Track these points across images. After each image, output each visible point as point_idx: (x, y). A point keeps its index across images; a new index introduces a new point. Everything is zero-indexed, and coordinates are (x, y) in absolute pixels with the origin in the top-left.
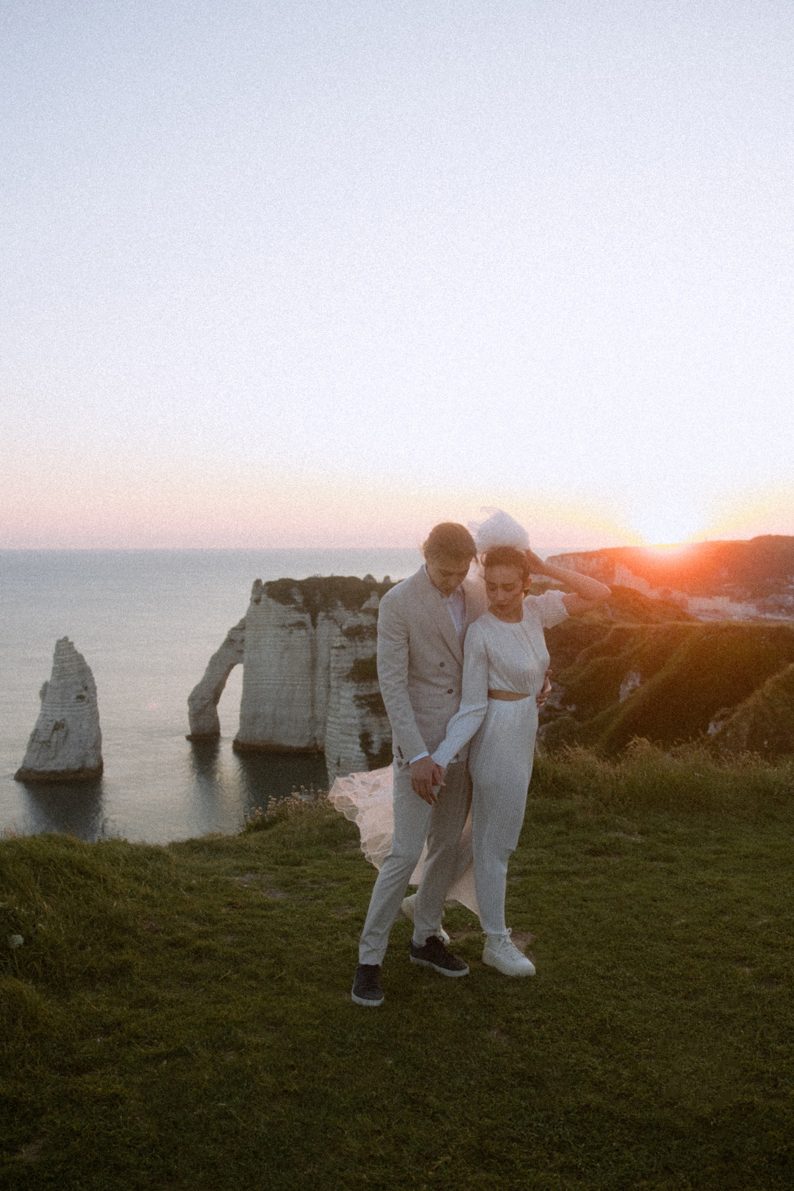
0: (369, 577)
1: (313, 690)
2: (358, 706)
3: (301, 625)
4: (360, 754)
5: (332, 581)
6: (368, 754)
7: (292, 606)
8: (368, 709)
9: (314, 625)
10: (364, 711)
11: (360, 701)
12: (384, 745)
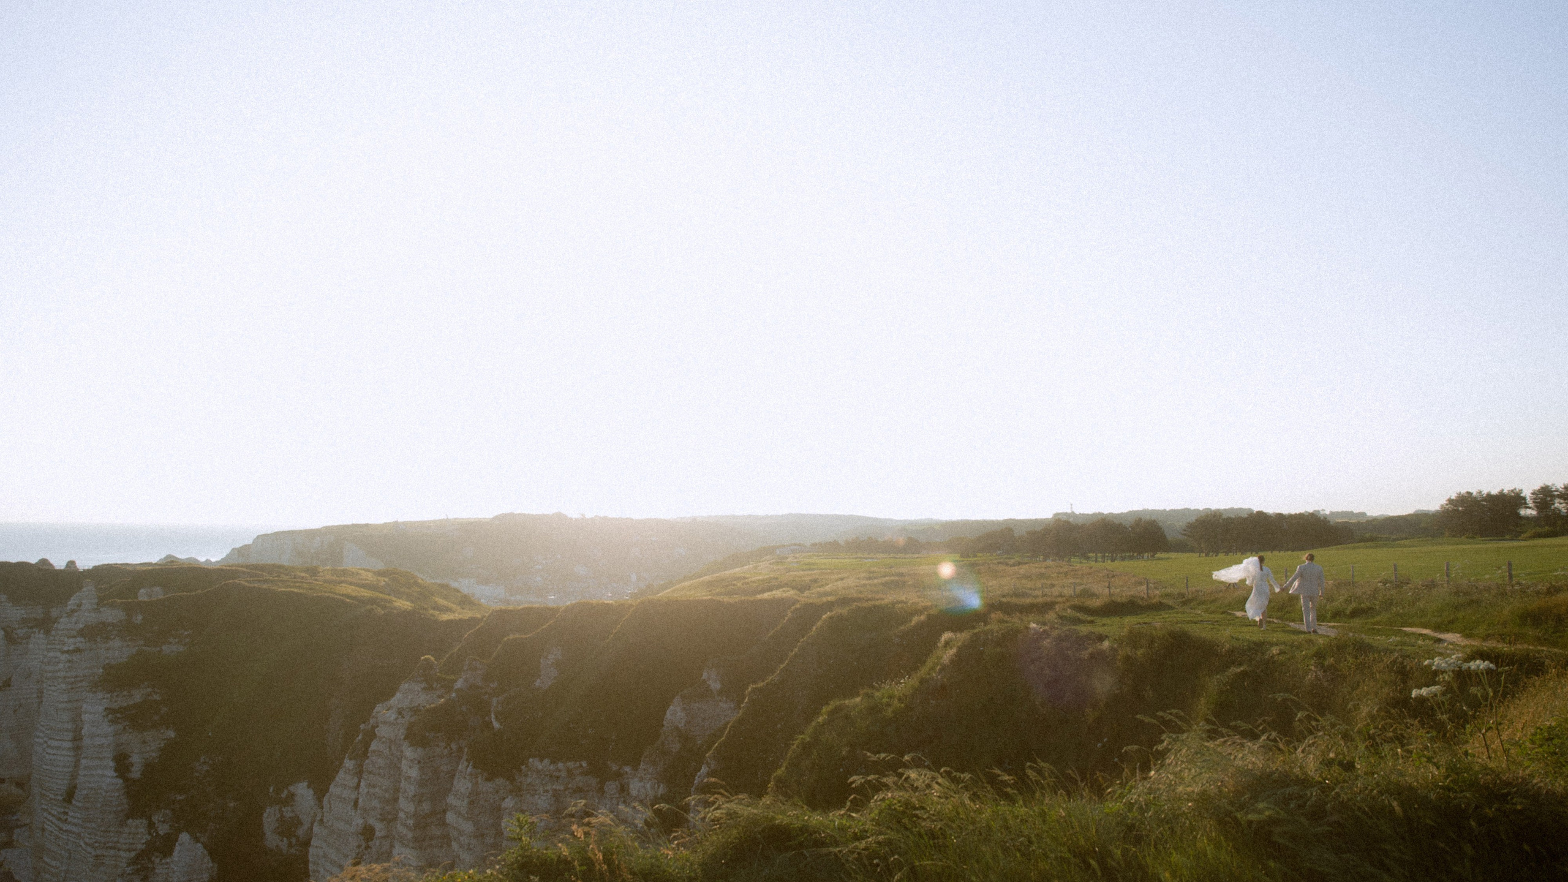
2: (111, 721)
4: (115, 781)
6: (127, 781)
10: (120, 727)
11: (114, 715)
12: (148, 766)
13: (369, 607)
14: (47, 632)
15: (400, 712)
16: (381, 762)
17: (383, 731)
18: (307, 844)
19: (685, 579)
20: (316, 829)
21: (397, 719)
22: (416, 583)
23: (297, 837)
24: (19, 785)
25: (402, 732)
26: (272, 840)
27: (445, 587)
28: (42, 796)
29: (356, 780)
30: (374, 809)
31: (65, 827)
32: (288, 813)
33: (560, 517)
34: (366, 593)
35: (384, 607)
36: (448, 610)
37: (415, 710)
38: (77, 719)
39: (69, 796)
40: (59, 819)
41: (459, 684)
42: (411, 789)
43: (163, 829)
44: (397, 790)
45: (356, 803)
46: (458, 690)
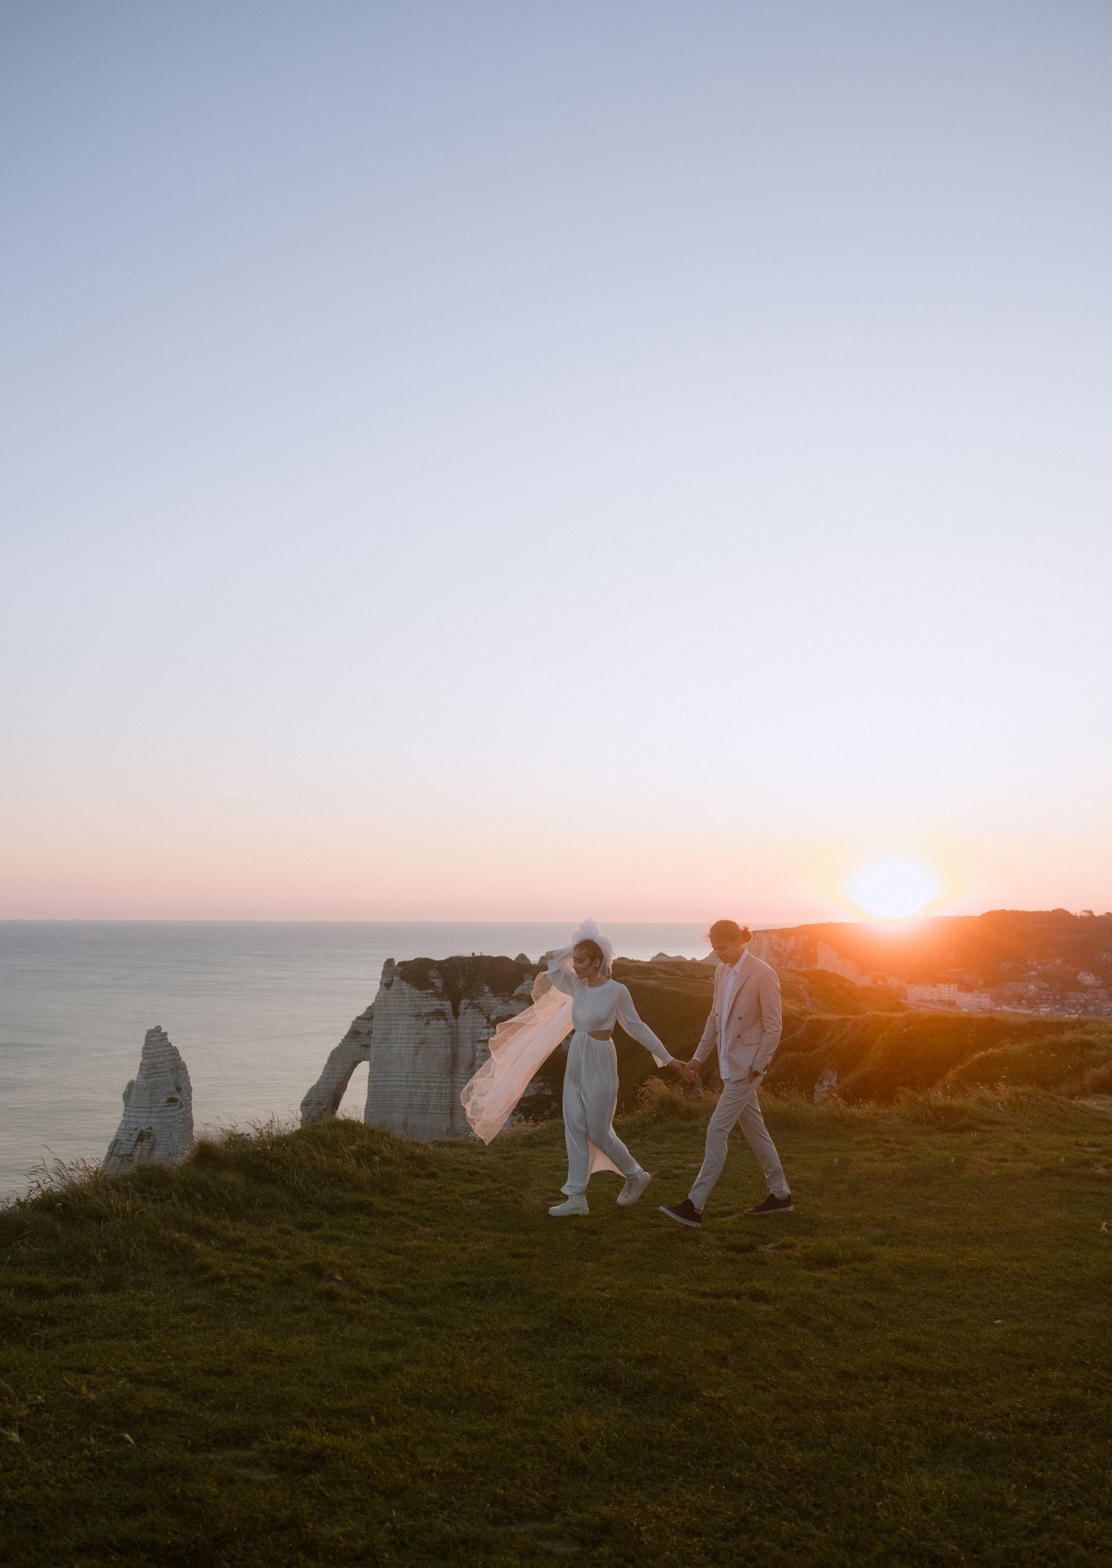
0: (522, 956)
1: (452, 1094)
3: (439, 1014)
7: (430, 991)
9: (456, 1014)
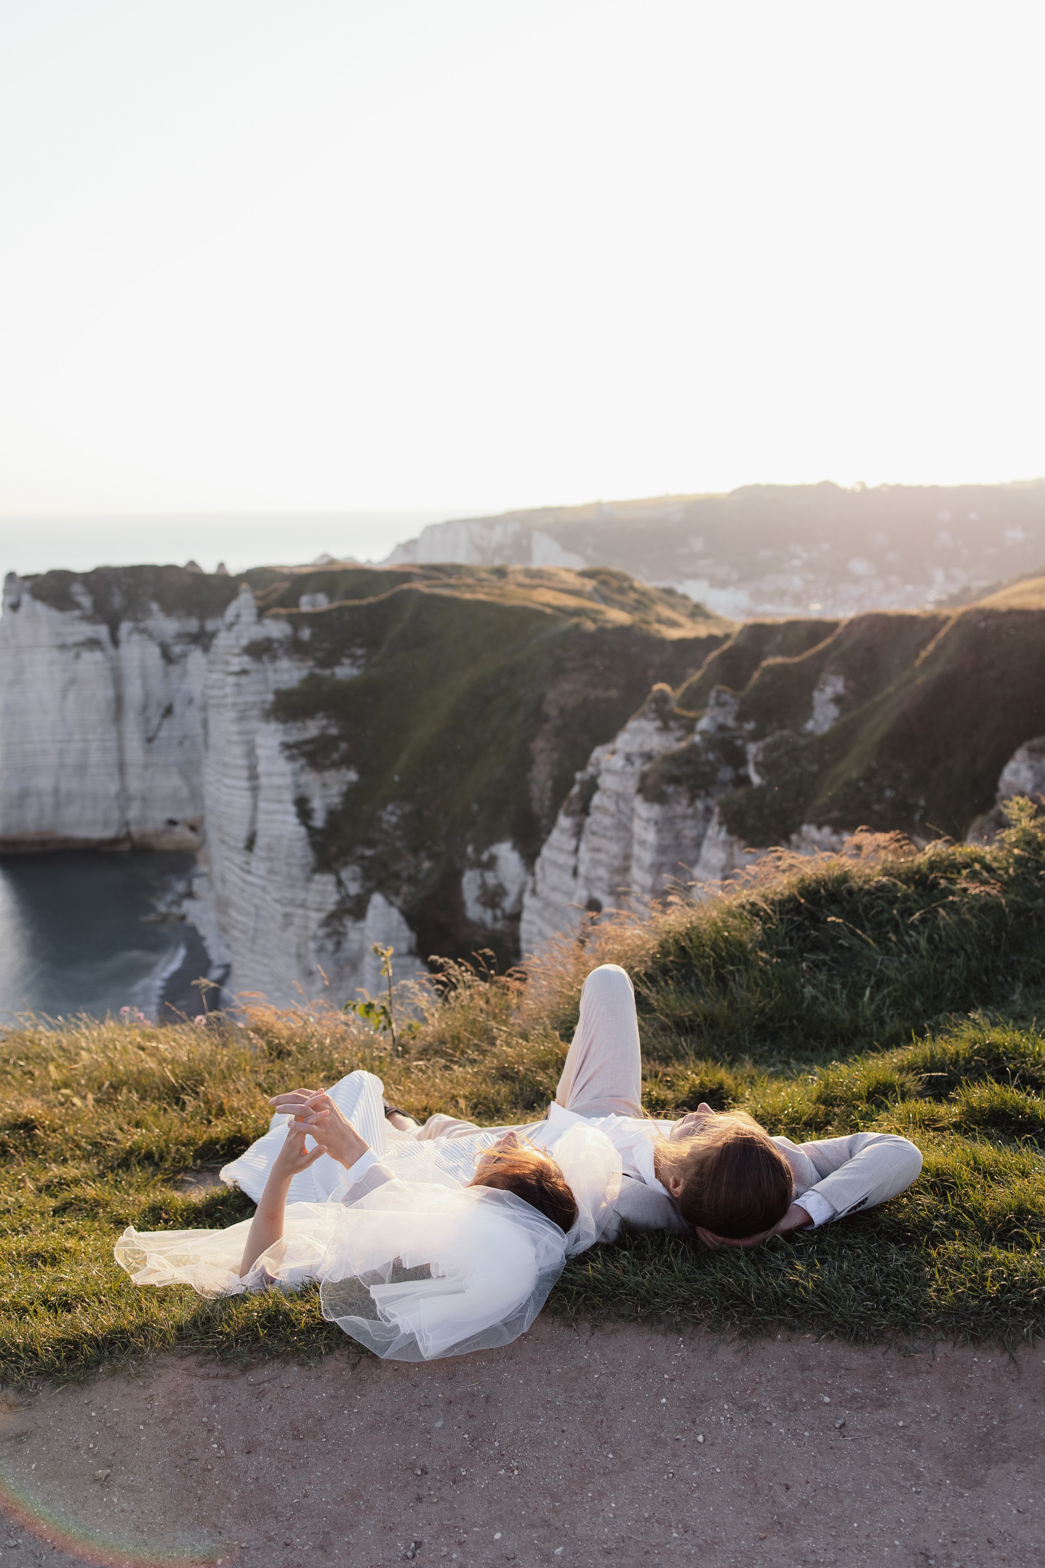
0: (192, 564)
1: (121, 749)
2: (287, 758)
4: (297, 828)
5: (136, 573)
6: (310, 828)
7: (77, 613)
8: (303, 761)
9: (115, 641)
10: (296, 766)
11: (291, 750)
12: (332, 814)
13: (575, 620)
14: (206, 649)
15: (628, 758)
16: (607, 821)
17: (607, 781)
18: (515, 917)
19: (1022, 578)
20: (527, 900)
21: (624, 767)
22: (632, 588)
23: (503, 910)
24: (193, 828)
25: (631, 785)
26: (474, 911)
27: (670, 592)
28: (223, 842)
29: (573, 843)
30: (600, 879)
31: (249, 878)
32: (490, 878)
33: (827, 487)
34: (572, 602)
35: (594, 621)
36: (674, 624)
37: (648, 757)
38: (251, 752)
39: (250, 844)
40: (242, 869)
41: (704, 724)
42: (647, 856)
43: (354, 888)
44: (627, 857)
45: (575, 873)
46: (702, 733)
